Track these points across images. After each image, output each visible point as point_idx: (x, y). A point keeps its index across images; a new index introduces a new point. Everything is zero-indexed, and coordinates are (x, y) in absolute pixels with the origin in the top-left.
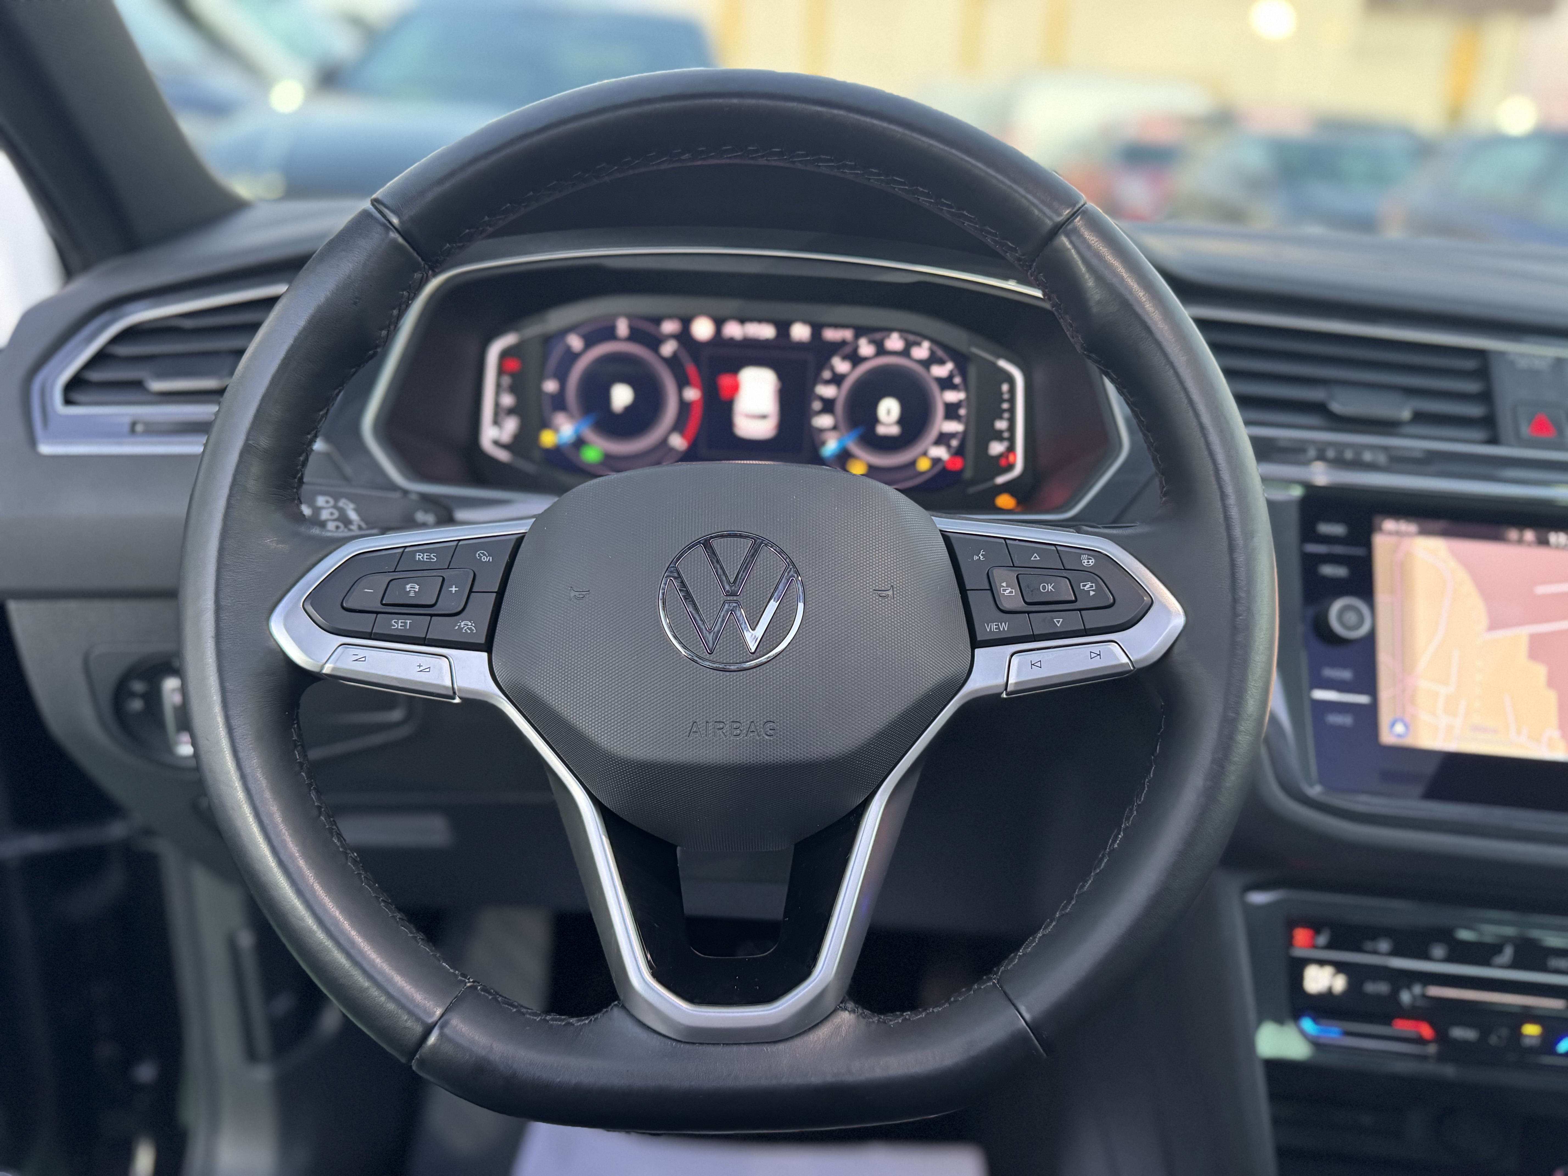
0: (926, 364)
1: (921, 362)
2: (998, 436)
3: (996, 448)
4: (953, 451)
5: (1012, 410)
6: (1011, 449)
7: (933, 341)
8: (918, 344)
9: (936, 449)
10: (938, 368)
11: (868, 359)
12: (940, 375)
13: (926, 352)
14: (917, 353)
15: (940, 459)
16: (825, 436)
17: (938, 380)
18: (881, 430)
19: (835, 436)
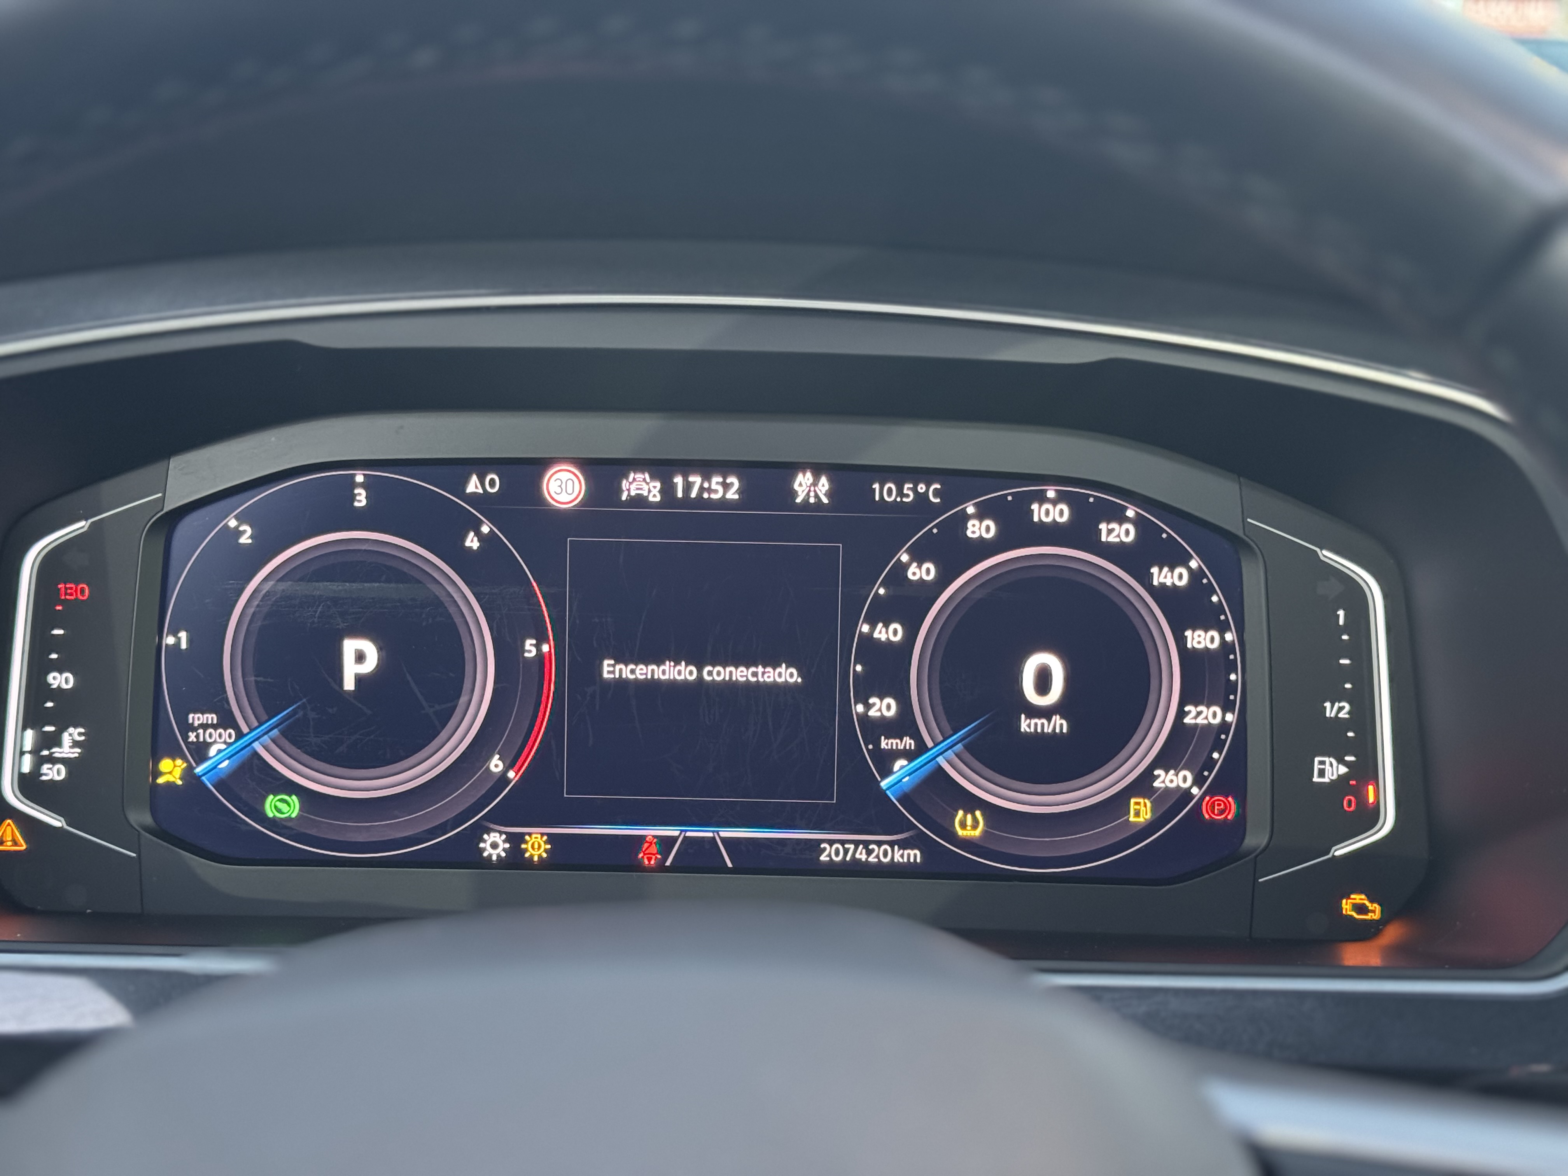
0: (1135, 559)
1: (1115, 553)
2: (1330, 737)
3: (1328, 769)
5: (1363, 674)
6: (1366, 769)
7: (1141, 501)
8: (1115, 513)
9: (1172, 772)
10: (1166, 569)
11: (984, 549)
12: (1169, 582)
13: (1131, 528)
14: (1110, 532)
15: (1186, 795)
16: (885, 744)
17: (1163, 595)
18: (1026, 725)
19: (908, 742)
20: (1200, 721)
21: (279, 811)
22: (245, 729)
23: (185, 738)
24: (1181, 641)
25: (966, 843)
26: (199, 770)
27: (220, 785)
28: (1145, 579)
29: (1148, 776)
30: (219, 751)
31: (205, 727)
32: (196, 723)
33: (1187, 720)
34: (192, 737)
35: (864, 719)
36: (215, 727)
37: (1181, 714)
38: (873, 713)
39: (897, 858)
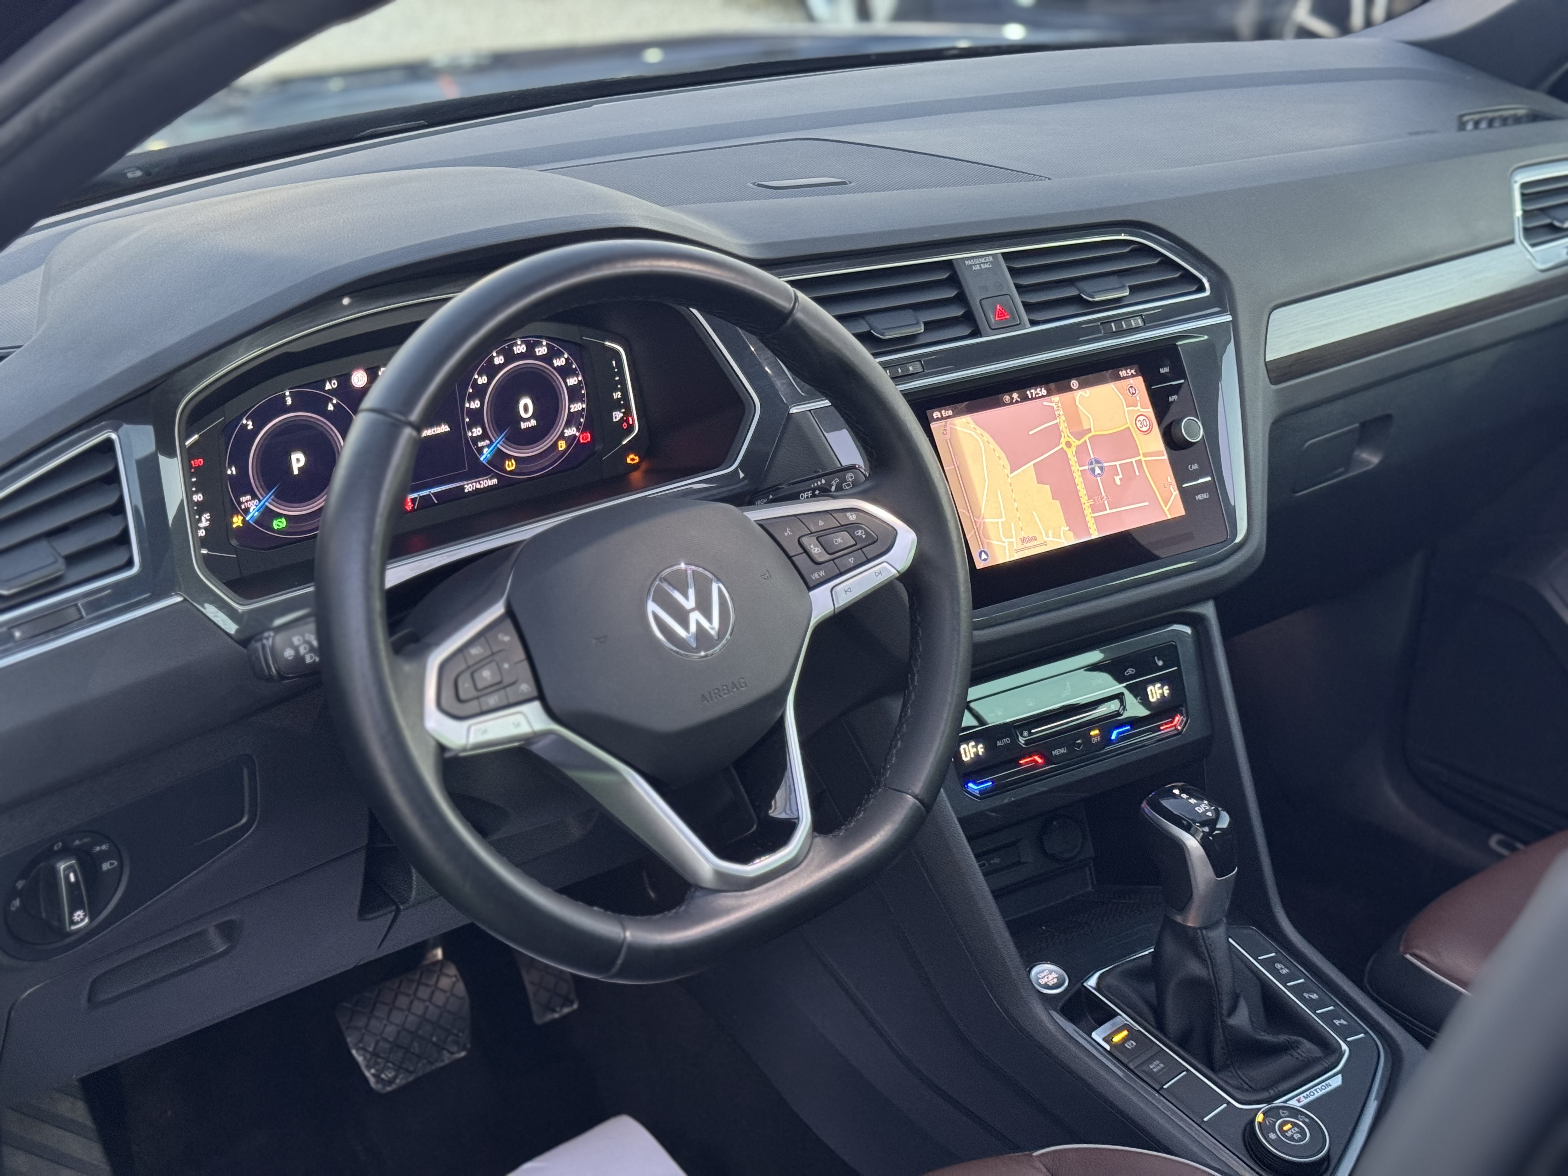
0: (547, 359)
1: (542, 358)
2: (616, 405)
3: (617, 416)
4: (581, 428)
5: (623, 381)
6: (628, 413)
7: (548, 338)
8: (539, 344)
9: (570, 429)
10: (558, 360)
11: (501, 367)
12: (559, 365)
13: (545, 348)
14: (539, 351)
15: (574, 437)
16: (480, 444)
17: (559, 369)
18: (523, 426)
19: (487, 442)
20: (576, 410)
21: (279, 526)
22: (261, 498)
23: (241, 507)
24: (566, 383)
25: (511, 472)
26: (248, 518)
27: (256, 522)
28: (551, 365)
29: (563, 433)
30: (254, 509)
31: (247, 501)
32: (244, 501)
33: (572, 410)
34: (243, 507)
35: (472, 437)
36: (250, 501)
37: (569, 409)
38: (474, 435)
39: (490, 484)
